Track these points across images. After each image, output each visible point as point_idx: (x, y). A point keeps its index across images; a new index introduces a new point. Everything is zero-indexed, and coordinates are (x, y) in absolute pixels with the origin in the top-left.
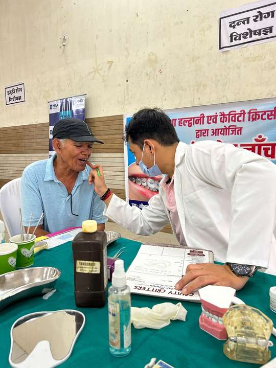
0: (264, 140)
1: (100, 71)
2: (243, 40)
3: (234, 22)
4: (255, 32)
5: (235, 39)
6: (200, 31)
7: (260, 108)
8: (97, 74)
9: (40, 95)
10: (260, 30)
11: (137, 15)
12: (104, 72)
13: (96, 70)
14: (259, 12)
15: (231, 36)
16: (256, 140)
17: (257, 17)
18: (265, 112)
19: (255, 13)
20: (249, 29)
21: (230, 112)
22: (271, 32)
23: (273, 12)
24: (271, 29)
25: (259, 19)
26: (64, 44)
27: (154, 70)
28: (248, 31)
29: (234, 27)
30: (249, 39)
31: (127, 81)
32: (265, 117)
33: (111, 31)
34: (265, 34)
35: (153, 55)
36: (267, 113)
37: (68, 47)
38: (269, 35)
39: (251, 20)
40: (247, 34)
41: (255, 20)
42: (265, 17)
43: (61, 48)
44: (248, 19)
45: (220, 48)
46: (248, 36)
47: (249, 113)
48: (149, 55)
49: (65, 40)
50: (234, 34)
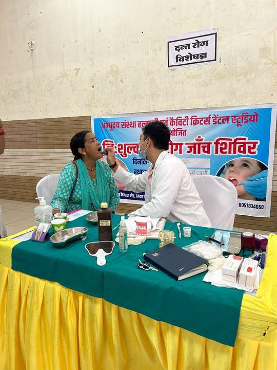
0: (202, 140)
1: (68, 77)
2: (185, 62)
3: (179, 47)
4: (194, 56)
5: (180, 61)
6: (153, 51)
7: (199, 115)
8: (65, 78)
9: (9, 94)
10: (198, 55)
11: (100, 31)
12: (72, 77)
13: (65, 76)
14: (197, 40)
15: (177, 57)
16: (197, 140)
17: (195, 44)
18: (202, 118)
19: (194, 41)
20: (189, 53)
21: (177, 118)
22: (206, 57)
23: (207, 42)
24: (205, 54)
25: (196, 46)
26: (32, 49)
27: (117, 79)
28: (189, 55)
29: (179, 50)
30: (190, 61)
31: (93, 87)
32: (202, 122)
33: (76, 42)
34: (202, 59)
35: (115, 66)
36: (204, 119)
37: (36, 52)
38: (204, 59)
39: (191, 46)
40: (188, 57)
41: (194, 47)
42: (201, 45)
43: (28, 51)
44: (189, 45)
45: (169, 67)
46: (189, 59)
47: (192, 119)
48: (112, 66)
49: (32, 45)
50: (179, 56)
